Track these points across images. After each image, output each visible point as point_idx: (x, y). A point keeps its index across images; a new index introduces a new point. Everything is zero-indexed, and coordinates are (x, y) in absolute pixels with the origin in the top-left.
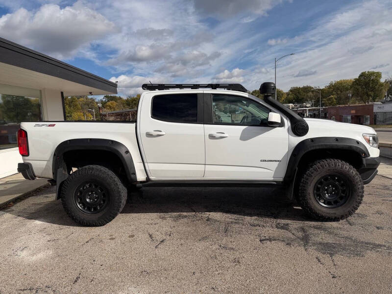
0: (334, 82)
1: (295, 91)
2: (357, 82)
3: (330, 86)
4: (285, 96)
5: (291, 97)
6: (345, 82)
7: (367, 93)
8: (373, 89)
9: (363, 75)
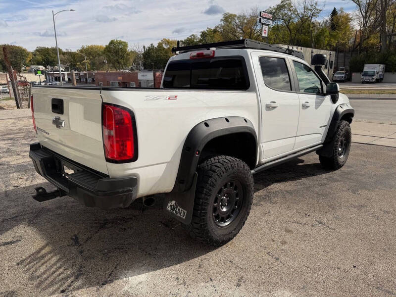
0: (85, 47)
1: (42, 51)
2: (108, 49)
3: (82, 50)
4: (31, 56)
5: (39, 58)
6: (97, 47)
7: (117, 60)
8: (122, 57)
9: (112, 43)
